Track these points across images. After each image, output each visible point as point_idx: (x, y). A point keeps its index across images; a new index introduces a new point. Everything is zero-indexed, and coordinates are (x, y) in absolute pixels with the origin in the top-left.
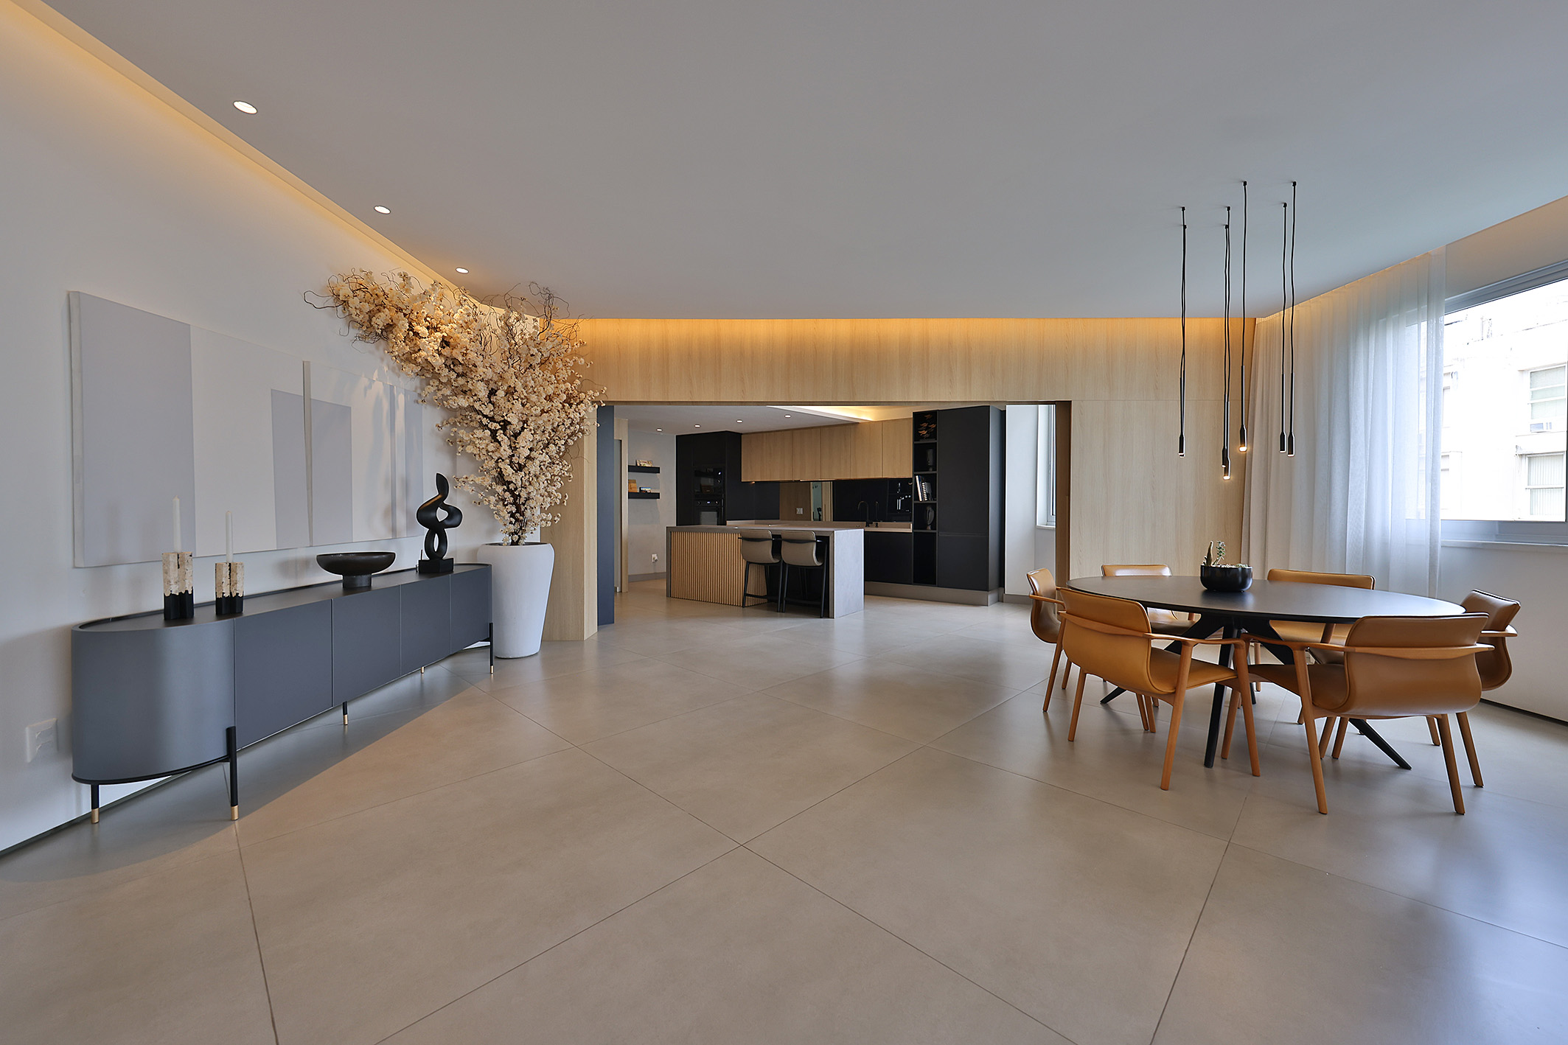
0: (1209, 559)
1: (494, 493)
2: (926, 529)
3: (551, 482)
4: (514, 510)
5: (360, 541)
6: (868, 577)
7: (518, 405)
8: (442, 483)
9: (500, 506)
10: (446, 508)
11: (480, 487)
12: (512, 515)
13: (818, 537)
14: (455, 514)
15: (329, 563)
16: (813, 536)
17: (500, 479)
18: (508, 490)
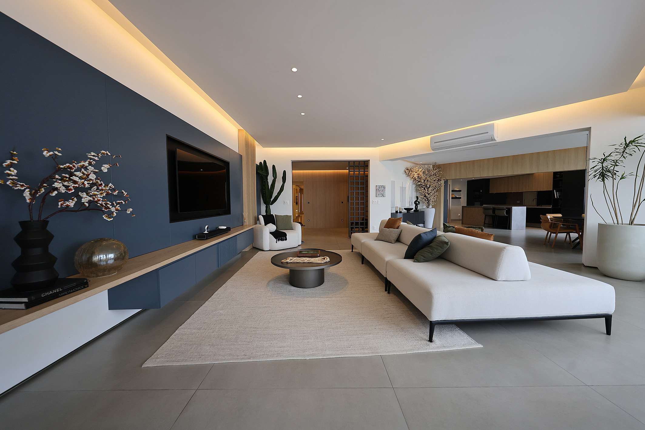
1: (424, 199)
2: (558, 207)
3: (434, 196)
4: (428, 202)
5: (407, 206)
7: (429, 183)
8: (417, 197)
9: (425, 201)
10: (418, 201)
11: (422, 198)
12: (427, 203)
14: (419, 202)
15: (405, 209)
16: (506, 209)
17: (425, 196)
18: (427, 198)
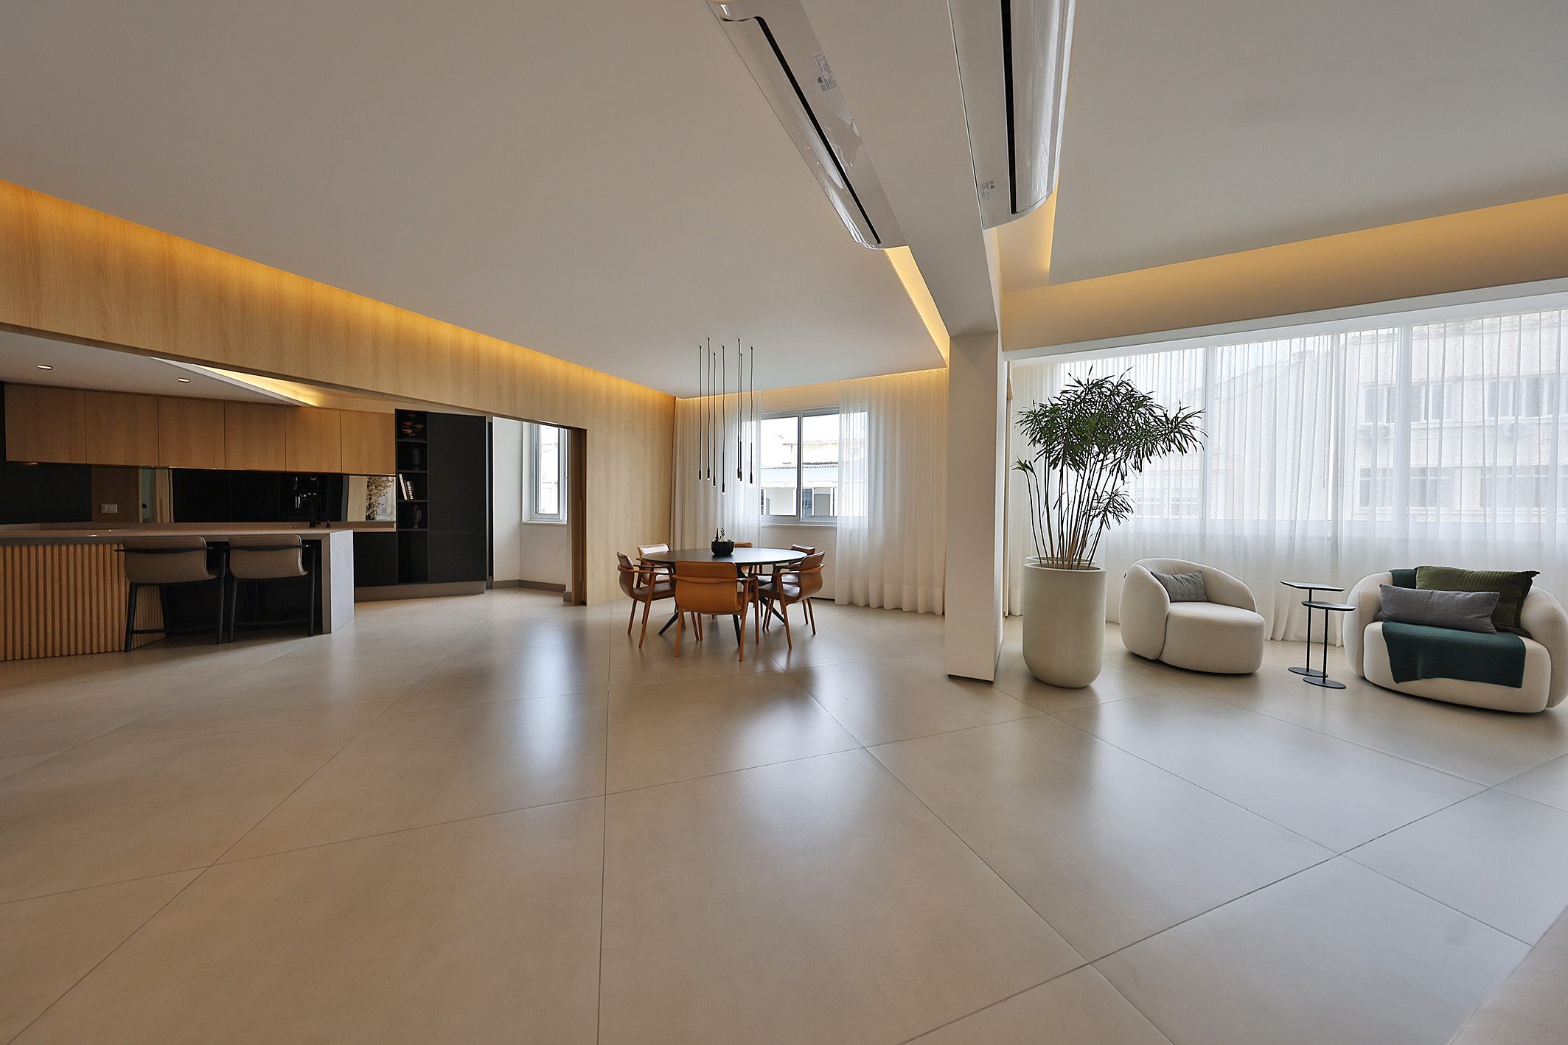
0: (717, 538)
2: (412, 527)
6: (358, 584)
13: (304, 542)
16: (299, 541)
